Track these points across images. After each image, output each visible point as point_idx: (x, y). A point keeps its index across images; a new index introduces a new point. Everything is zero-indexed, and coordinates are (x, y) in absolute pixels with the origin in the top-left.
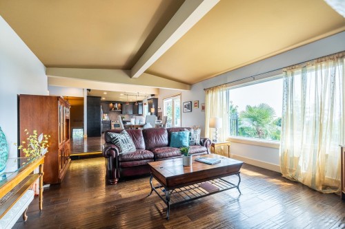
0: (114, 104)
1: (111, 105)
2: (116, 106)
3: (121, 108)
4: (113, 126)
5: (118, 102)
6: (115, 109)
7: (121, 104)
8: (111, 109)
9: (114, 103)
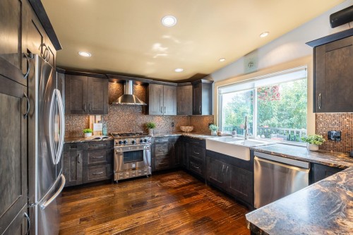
0: (122, 83)
1: (114, 86)
2: (131, 89)
3: (146, 97)
4: (119, 160)
5: (135, 78)
6: (126, 98)
7: (145, 85)
8: (112, 101)
9: (123, 79)
